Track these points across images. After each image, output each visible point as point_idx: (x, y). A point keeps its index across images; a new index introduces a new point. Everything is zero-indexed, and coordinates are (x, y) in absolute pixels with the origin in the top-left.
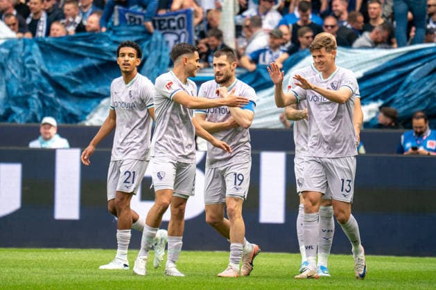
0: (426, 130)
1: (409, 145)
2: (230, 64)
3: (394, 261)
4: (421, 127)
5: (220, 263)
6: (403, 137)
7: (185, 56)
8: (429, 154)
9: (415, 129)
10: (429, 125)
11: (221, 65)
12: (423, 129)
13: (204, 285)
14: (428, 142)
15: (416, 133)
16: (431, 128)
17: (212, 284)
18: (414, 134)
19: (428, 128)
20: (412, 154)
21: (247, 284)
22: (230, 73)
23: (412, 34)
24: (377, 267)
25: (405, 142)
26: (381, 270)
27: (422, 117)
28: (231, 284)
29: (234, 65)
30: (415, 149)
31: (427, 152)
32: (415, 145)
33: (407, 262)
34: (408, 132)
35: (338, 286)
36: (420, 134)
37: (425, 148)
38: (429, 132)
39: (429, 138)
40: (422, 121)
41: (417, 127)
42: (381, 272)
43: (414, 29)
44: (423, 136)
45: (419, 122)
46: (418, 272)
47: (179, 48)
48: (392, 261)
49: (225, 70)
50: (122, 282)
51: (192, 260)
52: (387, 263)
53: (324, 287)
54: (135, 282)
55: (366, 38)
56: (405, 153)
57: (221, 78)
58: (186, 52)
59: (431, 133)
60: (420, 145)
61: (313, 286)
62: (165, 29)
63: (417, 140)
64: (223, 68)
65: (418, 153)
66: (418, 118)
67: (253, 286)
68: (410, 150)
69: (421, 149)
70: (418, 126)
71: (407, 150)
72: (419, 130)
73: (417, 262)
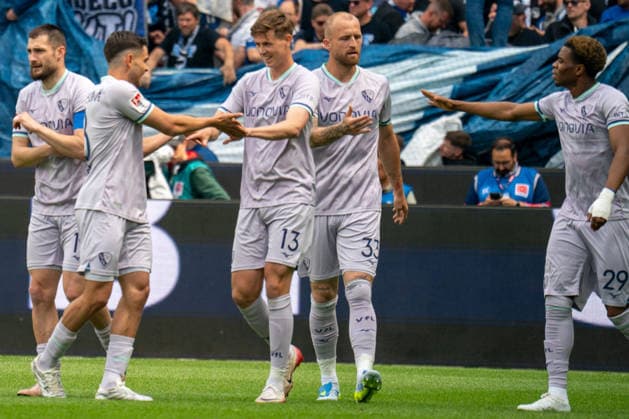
0: (513, 166)
1: (485, 191)
2: (54, 49)
3: (463, 375)
4: (504, 163)
5: (187, 378)
6: (476, 178)
7: (129, 52)
8: (518, 205)
9: (496, 166)
10: (518, 160)
11: (38, 51)
12: (508, 166)
13: (161, 412)
14: (517, 186)
15: (498, 171)
16: (521, 164)
17: (173, 410)
18: (494, 174)
19: (517, 164)
20: (491, 204)
21: (229, 410)
22: (54, 63)
23: (493, 14)
24: (435, 384)
25: (481, 186)
26: (441, 389)
27: (507, 146)
28: (204, 410)
29: (60, 51)
30: (495, 196)
31: (515, 202)
32: (495, 190)
33: (483, 376)
34: (484, 170)
35: (373, 414)
36: (504, 174)
37: (512, 195)
38: (518, 170)
39: (519, 180)
40: (506, 153)
41: (498, 163)
42: (441, 392)
43: (495, 6)
44: (509, 177)
45: (503, 154)
46: (500, 391)
47: (120, 39)
48: (459, 375)
49: (44, 58)
50: (31, 406)
51: (142, 372)
52: (452, 377)
53: (351, 415)
54: (51, 407)
55: (416, 23)
56: (481, 204)
57: (40, 71)
58: (132, 46)
59: (521, 172)
60: (503, 191)
61: (334, 413)
62: (99, 7)
63: (498, 183)
64: (41, 56)
65: (501, 203)
66: (501, 148)
67: (238, 413)
68: (488, 199)
69: (506, 197)
70: (501, 160)
71: (484, 200)
72: (502, 168)
73: (499, 376)
